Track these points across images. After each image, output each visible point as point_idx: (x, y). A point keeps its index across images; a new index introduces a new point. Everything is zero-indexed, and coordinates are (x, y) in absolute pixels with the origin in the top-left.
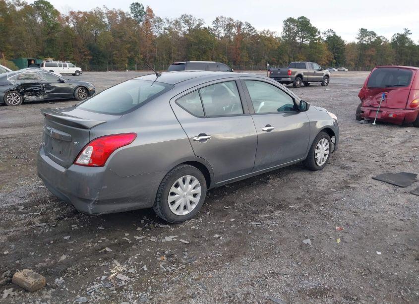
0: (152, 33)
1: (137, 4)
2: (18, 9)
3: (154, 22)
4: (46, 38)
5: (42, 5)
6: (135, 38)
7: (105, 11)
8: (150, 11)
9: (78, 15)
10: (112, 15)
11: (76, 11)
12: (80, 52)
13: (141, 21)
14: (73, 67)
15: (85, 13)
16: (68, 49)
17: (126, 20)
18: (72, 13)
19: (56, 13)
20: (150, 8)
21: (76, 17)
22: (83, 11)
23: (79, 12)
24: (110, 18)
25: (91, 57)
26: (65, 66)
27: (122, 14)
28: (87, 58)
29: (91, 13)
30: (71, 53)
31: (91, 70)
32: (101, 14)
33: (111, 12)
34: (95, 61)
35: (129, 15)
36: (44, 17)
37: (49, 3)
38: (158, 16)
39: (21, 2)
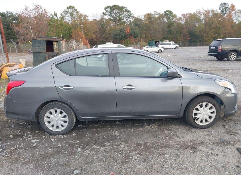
0: (233, 21)
1: (225, 4)
2: (156, 16)
3: (235, 13)
4: (167, 30)
5: (168, 13)
6: (220, 25)
7: (202, 11)
8: (233, 6)
9: (186, 15)
10: (207, 13)
11: (186, 14)
12: (184, 36)
13: (225, 14)
14: (175, 44)
15: (190, 14)
16: (177, 35)
17: (215, 15)
18: (183, 15)
19: (175, 16)
20: (233, 5)
21: (185, 17)
22: (189, 13)
23: (187, 14)
24: (205, 15)
25: (190, 39)
26: (170, 44)
27: (213, 11)
28: (187, 39)
29: (194, 13)
30: (179, 37)
31: (189, 46)
32: (200, 13)
33: (206, 11)
34: (192, 41)
35: (217, 11)
36: (168, 19)
37: (171, 11)
38: (239, 9)
39: (158, 13)
